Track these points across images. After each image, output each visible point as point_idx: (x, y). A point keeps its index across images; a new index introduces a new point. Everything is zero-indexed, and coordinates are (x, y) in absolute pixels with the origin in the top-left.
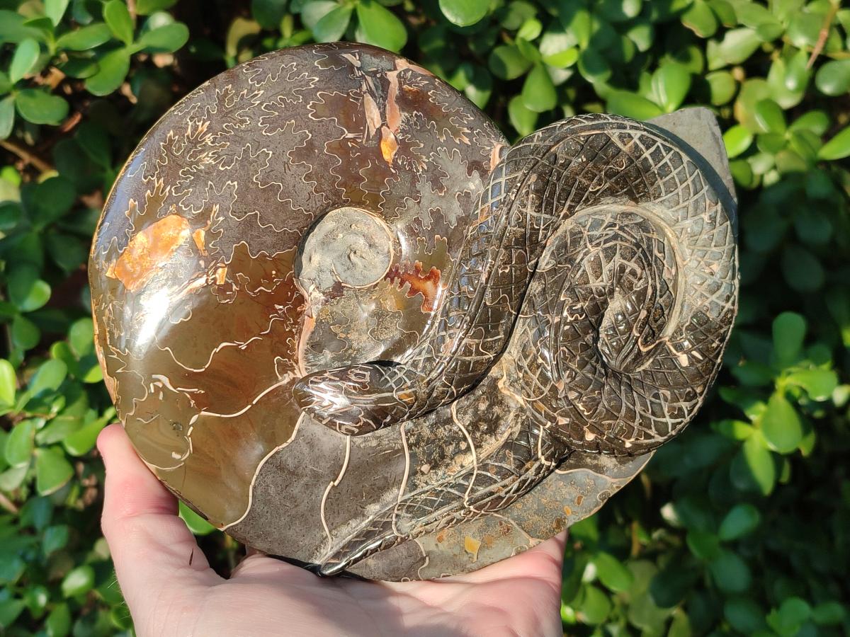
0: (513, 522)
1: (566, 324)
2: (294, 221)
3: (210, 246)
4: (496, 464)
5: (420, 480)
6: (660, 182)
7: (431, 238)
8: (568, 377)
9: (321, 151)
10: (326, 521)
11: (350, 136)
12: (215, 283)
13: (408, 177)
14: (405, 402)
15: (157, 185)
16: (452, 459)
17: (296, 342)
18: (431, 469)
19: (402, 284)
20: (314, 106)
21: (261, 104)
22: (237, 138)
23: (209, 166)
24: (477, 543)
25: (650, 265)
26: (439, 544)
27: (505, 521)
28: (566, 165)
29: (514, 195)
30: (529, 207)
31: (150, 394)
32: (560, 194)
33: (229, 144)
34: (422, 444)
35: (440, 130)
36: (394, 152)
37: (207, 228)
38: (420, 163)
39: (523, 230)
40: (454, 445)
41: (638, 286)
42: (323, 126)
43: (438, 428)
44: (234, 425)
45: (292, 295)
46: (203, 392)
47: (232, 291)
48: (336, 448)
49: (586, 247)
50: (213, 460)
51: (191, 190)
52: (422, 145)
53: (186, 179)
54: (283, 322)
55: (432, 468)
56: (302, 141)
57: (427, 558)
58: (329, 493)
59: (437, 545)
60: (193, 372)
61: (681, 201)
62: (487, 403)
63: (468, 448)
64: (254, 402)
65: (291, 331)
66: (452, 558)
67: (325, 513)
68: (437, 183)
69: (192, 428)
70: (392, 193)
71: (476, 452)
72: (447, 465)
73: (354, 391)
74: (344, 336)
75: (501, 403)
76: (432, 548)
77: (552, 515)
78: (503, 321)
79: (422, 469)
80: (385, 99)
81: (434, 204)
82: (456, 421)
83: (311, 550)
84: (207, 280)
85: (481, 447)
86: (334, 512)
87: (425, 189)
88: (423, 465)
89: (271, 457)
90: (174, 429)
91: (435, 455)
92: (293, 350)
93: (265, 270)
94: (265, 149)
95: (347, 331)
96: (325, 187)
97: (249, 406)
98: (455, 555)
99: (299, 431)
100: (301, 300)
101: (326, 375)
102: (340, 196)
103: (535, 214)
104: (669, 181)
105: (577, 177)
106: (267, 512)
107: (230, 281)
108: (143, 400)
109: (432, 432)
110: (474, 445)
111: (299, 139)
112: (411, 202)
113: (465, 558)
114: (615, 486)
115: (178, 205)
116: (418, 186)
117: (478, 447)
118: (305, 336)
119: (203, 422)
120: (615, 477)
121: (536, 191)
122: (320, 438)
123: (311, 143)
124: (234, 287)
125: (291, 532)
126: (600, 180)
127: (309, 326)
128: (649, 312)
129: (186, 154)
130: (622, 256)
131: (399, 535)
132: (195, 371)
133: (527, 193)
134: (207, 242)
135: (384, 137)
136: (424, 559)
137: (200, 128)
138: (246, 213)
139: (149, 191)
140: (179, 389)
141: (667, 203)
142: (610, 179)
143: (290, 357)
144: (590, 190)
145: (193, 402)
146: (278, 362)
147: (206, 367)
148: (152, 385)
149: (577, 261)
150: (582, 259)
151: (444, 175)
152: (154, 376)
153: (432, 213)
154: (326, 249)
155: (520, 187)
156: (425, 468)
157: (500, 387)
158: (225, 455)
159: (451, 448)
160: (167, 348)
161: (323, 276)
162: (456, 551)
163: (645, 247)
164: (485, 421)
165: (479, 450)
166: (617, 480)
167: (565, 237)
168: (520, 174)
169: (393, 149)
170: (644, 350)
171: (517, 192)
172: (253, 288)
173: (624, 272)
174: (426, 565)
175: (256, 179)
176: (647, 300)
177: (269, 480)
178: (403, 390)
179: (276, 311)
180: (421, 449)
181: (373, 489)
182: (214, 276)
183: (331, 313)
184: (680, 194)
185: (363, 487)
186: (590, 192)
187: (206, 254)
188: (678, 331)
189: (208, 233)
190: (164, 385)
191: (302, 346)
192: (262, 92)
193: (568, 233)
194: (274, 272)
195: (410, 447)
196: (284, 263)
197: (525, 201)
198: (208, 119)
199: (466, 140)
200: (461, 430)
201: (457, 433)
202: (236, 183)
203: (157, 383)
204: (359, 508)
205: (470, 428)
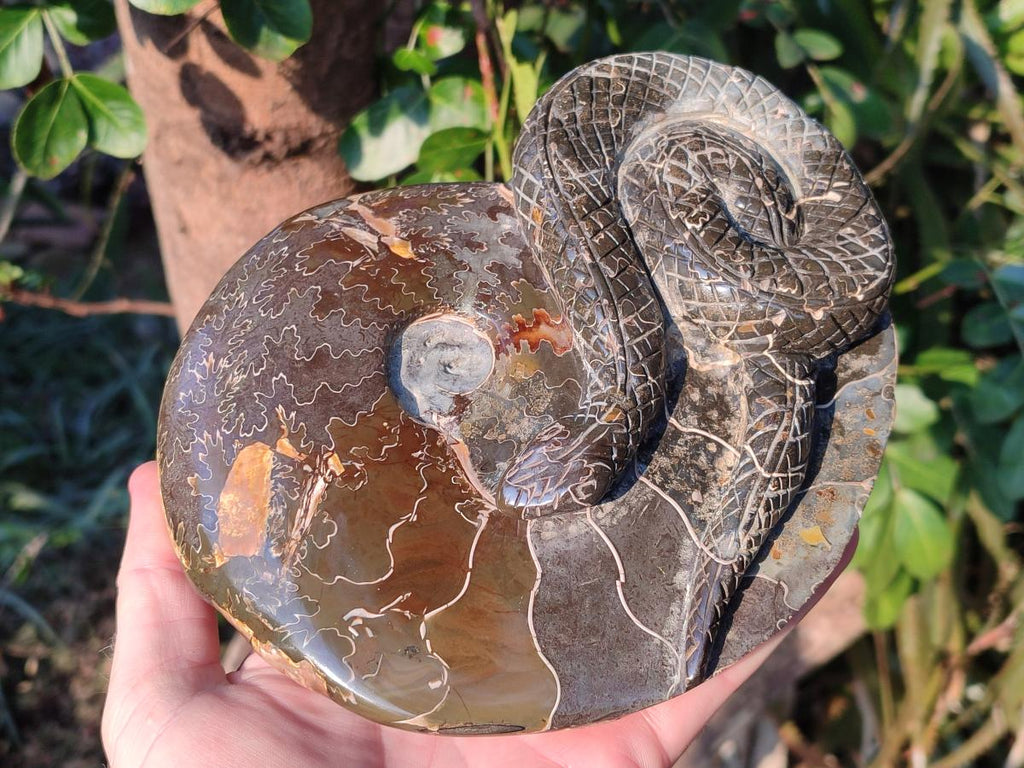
0: (829, 483)
1: (698, 233)
2: (366, 366)
3: (302, 446)
4: (758, 420)
5: (702, 513)
6: (667, 80)
7: (509, 288)
8: (746, 271)
9: (340, 291)
10: (647, 626)
11: (357, 263)
12: (335, 476)
13: (441, 256)
14: (616, 422)
15: (203, 442)
16: (713, 469)
17: (463, 477)
18: (702, 494)
19: (517, 346)
20: (301, 266)
21: (250, 301)
22: (251, 341)
23: (243, 382)
24: (815, 530)
25: (723, 142)
26: (779, 561)
27: (822, 488)
28: (573, 119)
29: (549, 174)
30: (572, 172)
31: (356, 640)
32: (589, 145)
33: (246, 351)
34: (672, 476)
35: (435, 208)
36: (410, 248)
37: (286, 434)
38: (442, 241)
39: (585, 194)
40: (703, 453)
41: (732, 163)
42: (324, 273)
43: (673, 449)
44: (469, 605)
45: (421, 434)
46: (409, 594)
47: (358, 471)
48: (591, 545)
49: (654, 168)
50: (478, 658)
51: (242, 414)
52: (431, 228)
53: (229, 410)
54: (434, 466)
55: (703, 492)
56: (315, 297)
57: (782, 583)
58: (624, 594)
59: (778, 563)
60: (382, 582)
61: (700, 83)
62: (697, 390)
63: (719, 446)
64: (470, 566)
65: (448, 469)
66: (806, 563)
67: (638, 618)
68: (471, 244)
69: (428, 641)
70: (437, 279)
71: (730, 444)
72: (715, 479)
73: (558, 448)
74: (503, 436)
75: (710, 382)
76: (777, 570)
77: (859, 447)
78: (641, 285)
79: (694, 499)
80: (363, 221)
81: (485, 262)
82: (684, 429)
83: (658, 670)
84: (325, 479)
85: (729, 436)
86: (647, 610)
87: (466, 255)
88: (690, 494)
89: (534, 606)
90: (410, 657)
91: (694, 477)
92: (465, 486)
93: (374, 428)
94: (286, 328)
95: (503, 428)
96: (370, 316)
97: (469, 574)
98: (805, 558)
99: (539, 559)
100: (434, 434)
101: (517, 461)
102: (392, 316)
103: (584, 175)
104: (673, 73)
105: (591, 122)
106: (579, 666)
107: (349, 463)
108: (354, 652)
109: (670, 458)
110: (722, 438)
111: (311, 297)
112: (463, 274)
113: (818, 553)
114: (888, 376)
115: (239, 438)
116: (457, 256)
117: (727, 438)
118: (467, 465)
119: (435, 625)
120: (881, 369)
121: (566, 155)
122: (567, 549)
123: (324, 293)
124: (358, 466)
125: (622, 666)
126: (613, 111)
127: (462, 452)
128: (762, 177)
129: (211, 394)
130: (692, 150)
131: (731, 562)
132: (384, 578)
133: (560, 163)
134: (296, 446)
135: (389, 244)
136: (779, 586)
137: (207, 365)
138: (313, 391)
139: (200, 454)
140: (382, 610)
141: (689, 93)
142: (622, 105)
143: (469, 496)
144: (613, 126)
145: (407, 613)
146: (460, 507)
147: (392, 565)
148: (351, 629)
149: (658, 183)
150: (661, 178)
151: (473, 235)
152: (346, 618)
153: (490, 269)
154: (418, 379)
155: (549, 163)
156: (696, 496)
157: (695, 367)
158: (485, 643)
159: (703, 459)
160: (338, 577)
161: (437, 401)
162: (803, 553)
163: (705, 133)
164: (711, 407)
165: (731, 440)
166: (886, 369)
167: (628, 180)
168: (539, 156)
169: (406, 247)
170: (792, 216)
171: (551, 169)
172: (377, 453)
173: (708, 161)
174: (786, 591)
175: (298, 356)
176: (751, 169)
177: (551, 629)
178: (604, 412)
179: (418, 460)
180: (675, 482)
181: (664, 556)
182: (329, 471)
183: (474, 424)
184: (693, 77)
185: (652, 562)
186: (615, 128)
187: (304, 456)
188: (804, 181)
189: (290, 437)
190: (364, 619)
191: (472, 476)
192: (242, 295)
193: (628, 177)
194: (385, 424)
195: (661, 486)
196: (388, 409)
197: (564, 170)
198: (209, 353)
199: (468, 200)
200: (695, 434)
201: (695, 439)
202: (281, 374)
203: (355, 623)
204: (667, 587)
205: (703, 425)
